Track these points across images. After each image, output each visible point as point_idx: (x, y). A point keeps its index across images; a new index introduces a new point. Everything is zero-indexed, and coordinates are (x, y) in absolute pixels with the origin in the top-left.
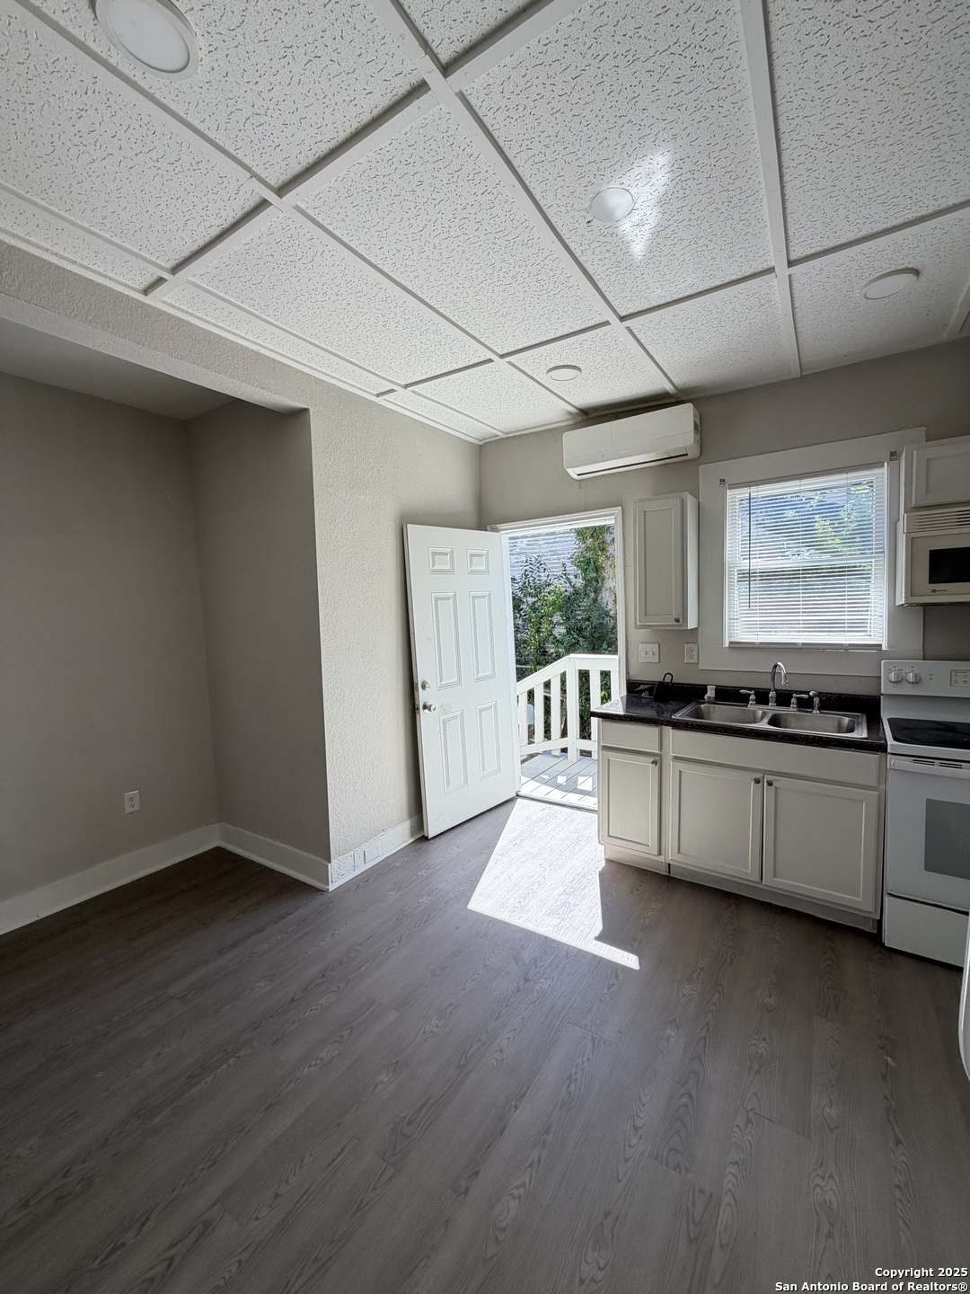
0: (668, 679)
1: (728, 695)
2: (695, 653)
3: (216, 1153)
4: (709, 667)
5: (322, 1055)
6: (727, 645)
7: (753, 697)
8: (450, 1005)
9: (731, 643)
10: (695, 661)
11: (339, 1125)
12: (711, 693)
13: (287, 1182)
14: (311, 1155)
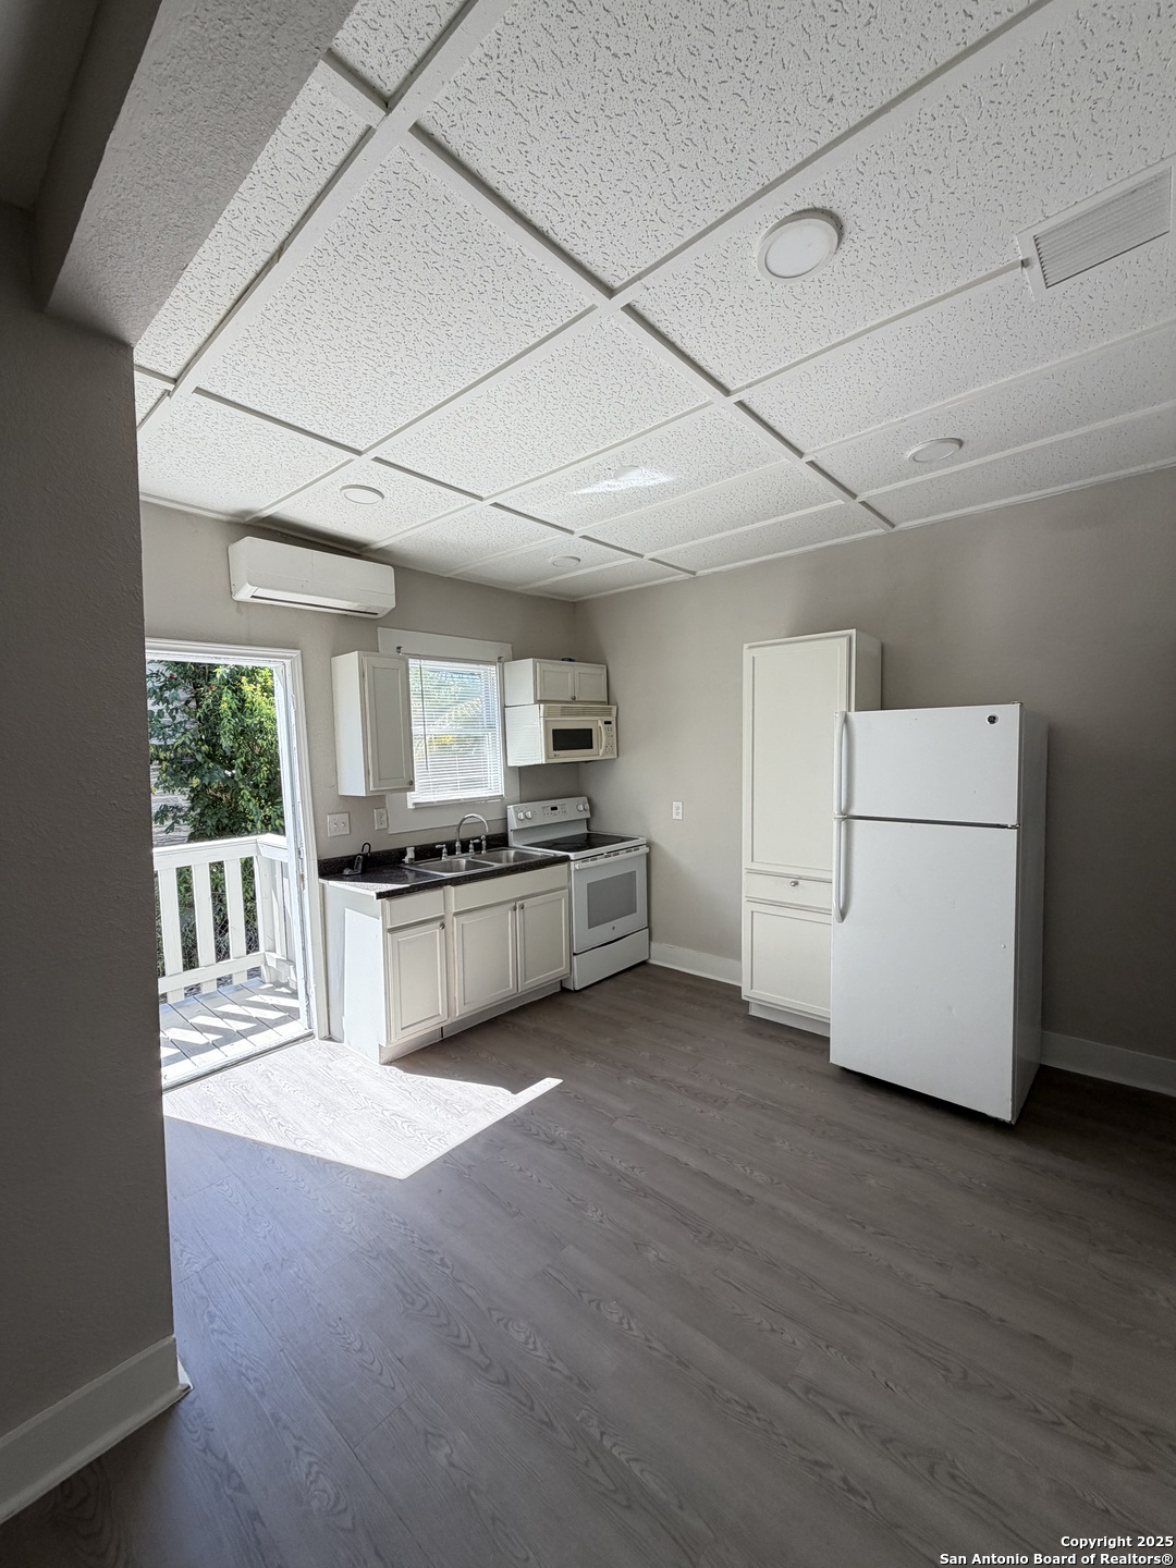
0: (366, 850)
1: (427, 852)
2: (384, 818)
3: (739, 1409)
4: (400, 828)
5: (616, 1318)
6: (410, 806)
7: (445, 850)
8: (569, 1200)
9: (415, 804)
10: (385, 826)
11: (702, 1288)
12: (410, 854)
13: (759, 1324)
14: (734, 1308)
